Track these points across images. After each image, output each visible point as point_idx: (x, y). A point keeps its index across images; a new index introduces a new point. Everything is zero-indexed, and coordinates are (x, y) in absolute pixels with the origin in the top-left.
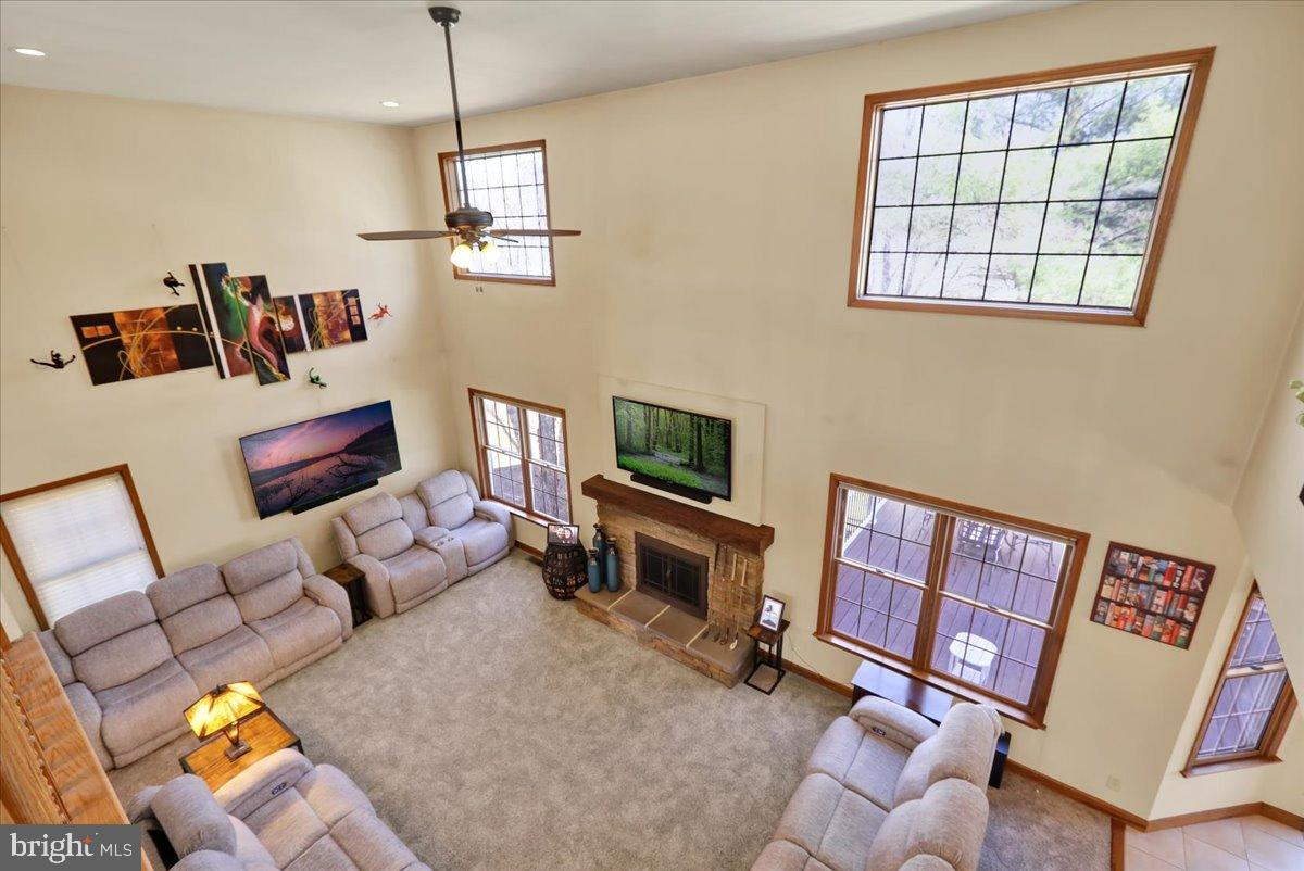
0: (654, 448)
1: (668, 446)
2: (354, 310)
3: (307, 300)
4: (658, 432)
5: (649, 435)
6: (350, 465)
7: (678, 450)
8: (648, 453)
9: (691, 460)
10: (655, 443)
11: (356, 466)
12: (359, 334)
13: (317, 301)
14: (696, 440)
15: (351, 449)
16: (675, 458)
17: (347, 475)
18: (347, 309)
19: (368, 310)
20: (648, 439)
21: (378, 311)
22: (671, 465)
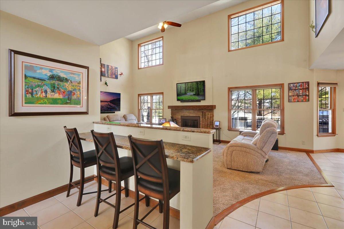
0: (187, 92)
1: (191, 90)
2: (116, 72)
3: (108, 66)
4: (188, 87)
5: (186, 89)
6: (110, 106)
7: (193, 91)
8: (185, 94)
9: (196, 93)
10: (187, 91)
11: (111, 106)
12: (116, 77)
13: (110, 67)
14: (197, 87)
15: (111, 102)
16: (192, 93)
17: (109, 108)
18: (115, 71)
19: (119, 73)
20: (185, 90)
21: (121, 74)
22: (191, 96)
